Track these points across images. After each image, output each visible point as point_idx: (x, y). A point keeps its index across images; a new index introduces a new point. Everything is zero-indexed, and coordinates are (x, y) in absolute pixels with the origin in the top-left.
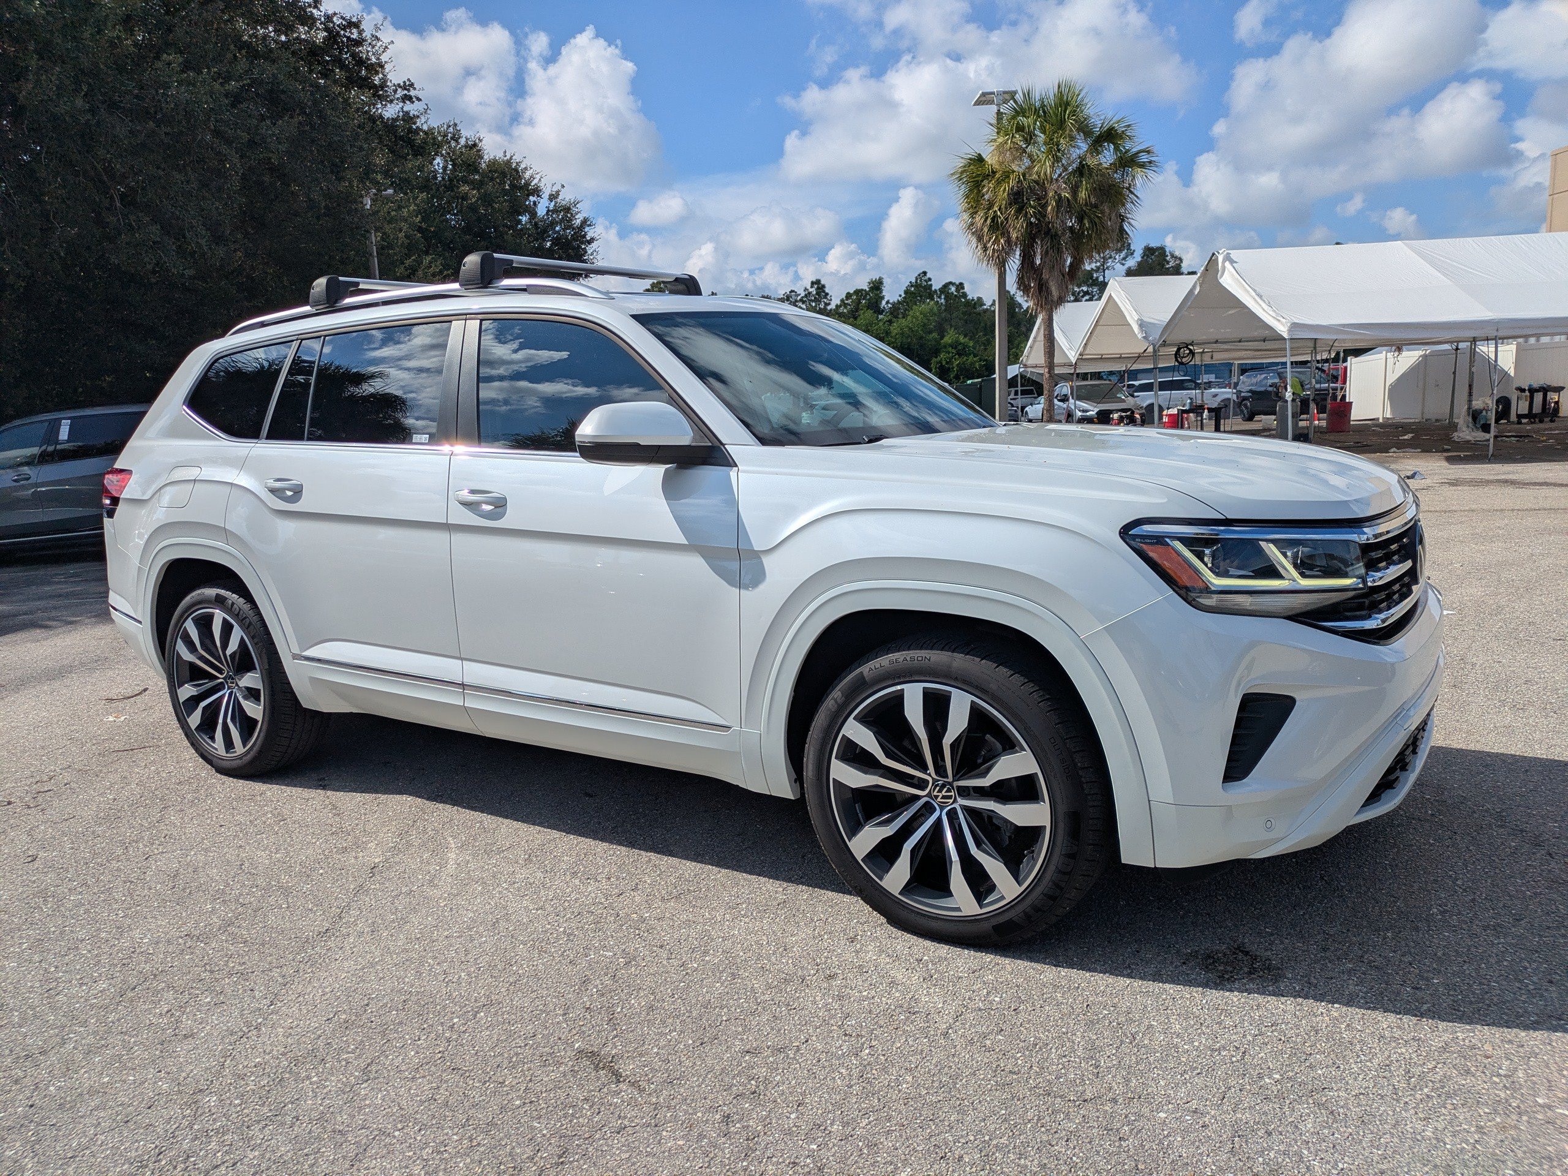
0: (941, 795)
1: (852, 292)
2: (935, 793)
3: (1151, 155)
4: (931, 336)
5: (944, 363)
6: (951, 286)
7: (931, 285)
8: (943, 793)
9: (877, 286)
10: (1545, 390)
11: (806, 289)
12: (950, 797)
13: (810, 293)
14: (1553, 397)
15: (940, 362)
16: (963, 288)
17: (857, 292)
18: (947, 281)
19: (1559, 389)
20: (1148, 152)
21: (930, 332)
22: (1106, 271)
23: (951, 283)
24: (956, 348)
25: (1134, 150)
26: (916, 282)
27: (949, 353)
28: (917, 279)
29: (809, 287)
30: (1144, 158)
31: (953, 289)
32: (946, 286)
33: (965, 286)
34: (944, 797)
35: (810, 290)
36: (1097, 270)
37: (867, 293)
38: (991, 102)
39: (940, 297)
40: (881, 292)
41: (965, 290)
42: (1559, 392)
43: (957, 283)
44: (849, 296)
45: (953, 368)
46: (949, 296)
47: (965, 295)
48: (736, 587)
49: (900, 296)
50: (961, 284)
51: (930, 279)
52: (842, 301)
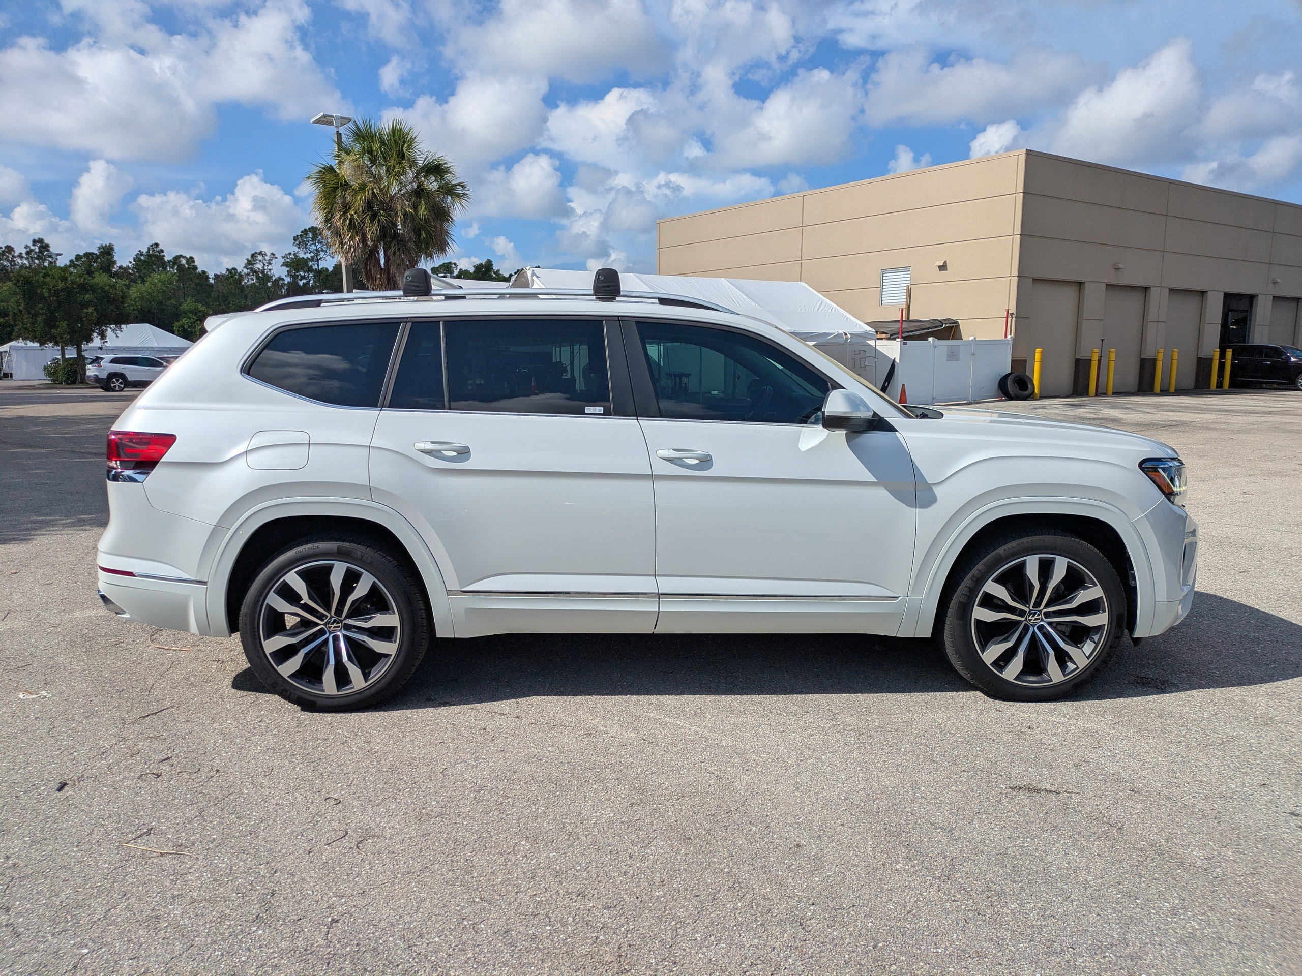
0: (1034, 618)
1: (82, 254)
2: (1030, 618)
3: (464, 188)
4: (169, 303)
5: (186, 327)
6: (181, 259)
7: (164, 256)
8: (1036, 617)
9: (107, 251)
10: (681, 375)
11: (26, 247)
12: (1039, 619)
13: (32, 251)
14: (685, 380)
15: (182, 326)
16: (194, 262)
17: (87, 255)
18: (178, 254)
19: (688, 376)
20: (463, 186)
21: (170, 298)
22: (320, 261)
23: (181, 256)
24: (195, 315)
25: (454, 182)
26: (148, 252)
27: (190, 318)
28: (149, 249)
29: (30, 244)
30: (459, 190)
31: (184, 262)
32: (177, 258)
33: (195, 259)
34: (1036, 619)
35: (33, 248)
36: (312, 259)
37: (98, 257)
38: (331, 124)
39: (173, 268)
40: (113, 257)
41: (196, 264)
42: (688, 377)
43: (188, 257)
44: (78, 257)
45: (196, 332)
46: (181, 267)
47: (195, 268)
48: (913, 507)
49: (130, 262)
50: (191, 258)
51: (162, 251)
52: (71, 261)
